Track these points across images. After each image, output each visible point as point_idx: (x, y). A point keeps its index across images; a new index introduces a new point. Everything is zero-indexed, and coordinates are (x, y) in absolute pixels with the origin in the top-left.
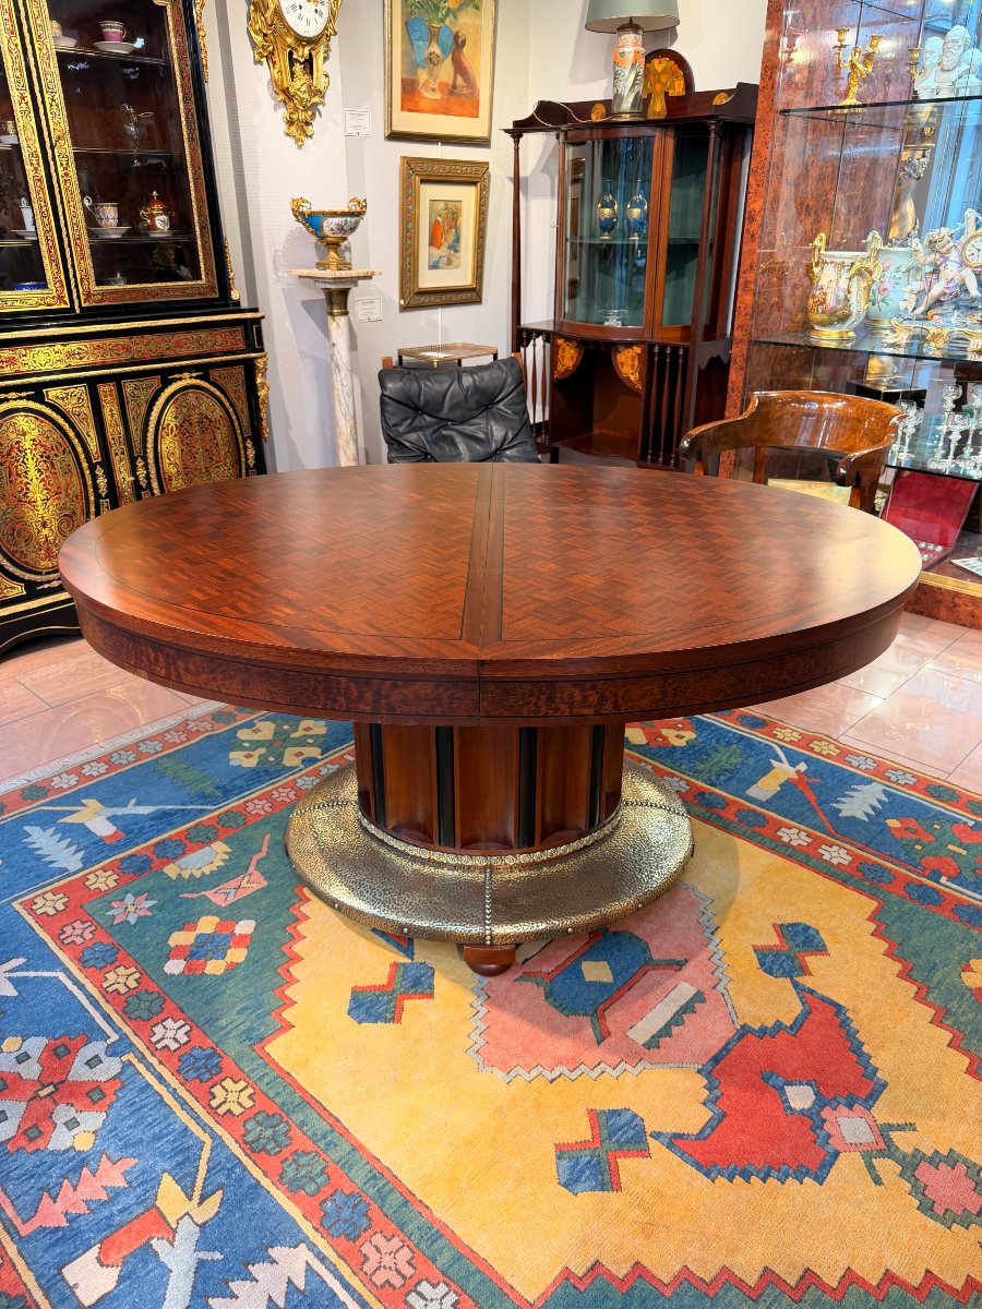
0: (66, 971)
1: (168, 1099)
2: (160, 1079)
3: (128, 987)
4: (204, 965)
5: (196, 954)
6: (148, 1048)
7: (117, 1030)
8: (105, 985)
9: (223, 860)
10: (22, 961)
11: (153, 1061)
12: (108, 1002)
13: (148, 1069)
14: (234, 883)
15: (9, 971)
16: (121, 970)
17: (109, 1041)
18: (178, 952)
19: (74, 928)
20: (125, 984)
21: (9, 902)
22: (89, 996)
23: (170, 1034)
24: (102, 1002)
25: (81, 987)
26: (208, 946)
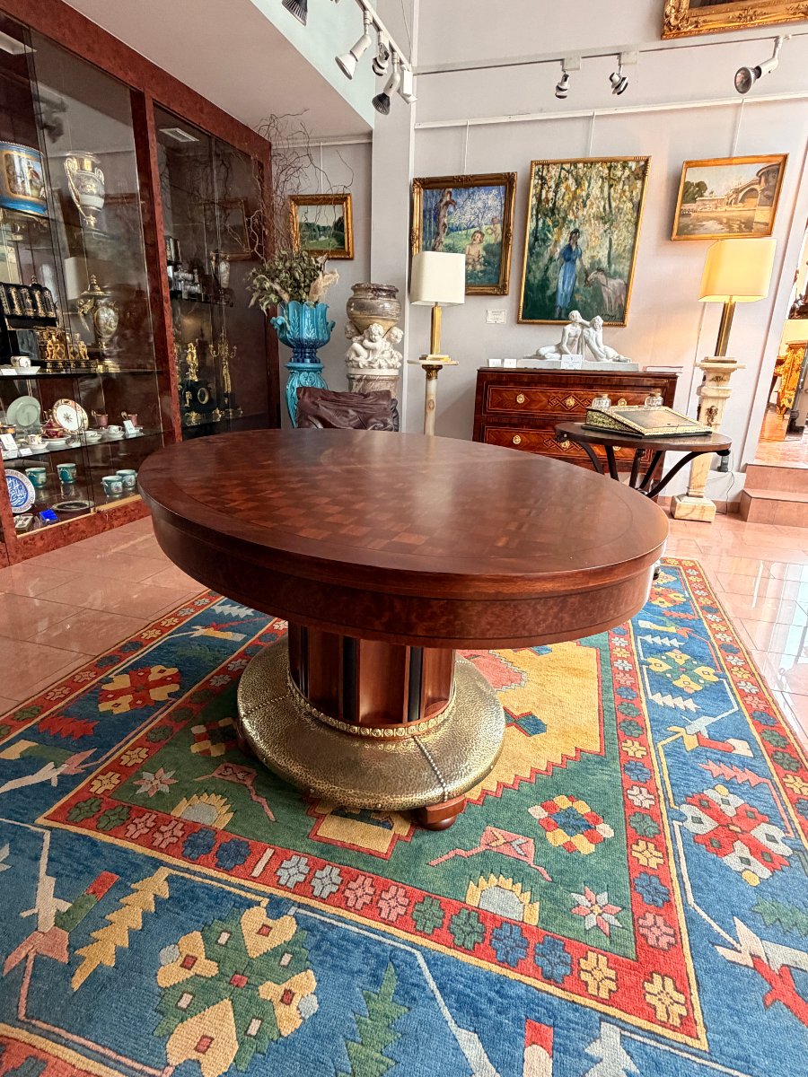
0: (685, 904)
1: (666, 772)
2: (663, 783)
3: (647, 845)
4: (587, 815)
5: (586, 826)
6: (659, 801)
7: (671, 826)
8: (661, 861)
9: (487, 880)
10: (721, 950)
11: (660, 792)
12: (667, 848)
13: (667, 792)
14: (506, 850)
15: (736, 950)
16: (643, 861)
17: (681, 824)
18: (594, 838)
19: (658, 939)
20: (647, 848)
21: (710, 1055)
22: (678, 864)
23: (641, 798)
24: (671, 851)
25: (680, 876)
26: (572, 822)
